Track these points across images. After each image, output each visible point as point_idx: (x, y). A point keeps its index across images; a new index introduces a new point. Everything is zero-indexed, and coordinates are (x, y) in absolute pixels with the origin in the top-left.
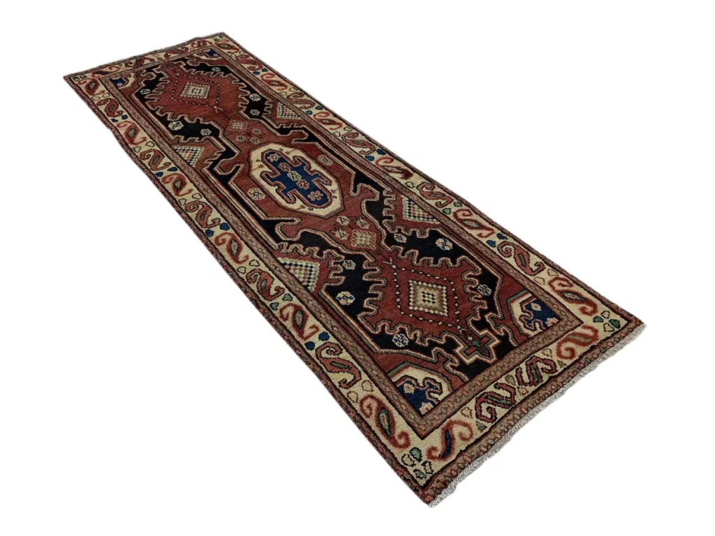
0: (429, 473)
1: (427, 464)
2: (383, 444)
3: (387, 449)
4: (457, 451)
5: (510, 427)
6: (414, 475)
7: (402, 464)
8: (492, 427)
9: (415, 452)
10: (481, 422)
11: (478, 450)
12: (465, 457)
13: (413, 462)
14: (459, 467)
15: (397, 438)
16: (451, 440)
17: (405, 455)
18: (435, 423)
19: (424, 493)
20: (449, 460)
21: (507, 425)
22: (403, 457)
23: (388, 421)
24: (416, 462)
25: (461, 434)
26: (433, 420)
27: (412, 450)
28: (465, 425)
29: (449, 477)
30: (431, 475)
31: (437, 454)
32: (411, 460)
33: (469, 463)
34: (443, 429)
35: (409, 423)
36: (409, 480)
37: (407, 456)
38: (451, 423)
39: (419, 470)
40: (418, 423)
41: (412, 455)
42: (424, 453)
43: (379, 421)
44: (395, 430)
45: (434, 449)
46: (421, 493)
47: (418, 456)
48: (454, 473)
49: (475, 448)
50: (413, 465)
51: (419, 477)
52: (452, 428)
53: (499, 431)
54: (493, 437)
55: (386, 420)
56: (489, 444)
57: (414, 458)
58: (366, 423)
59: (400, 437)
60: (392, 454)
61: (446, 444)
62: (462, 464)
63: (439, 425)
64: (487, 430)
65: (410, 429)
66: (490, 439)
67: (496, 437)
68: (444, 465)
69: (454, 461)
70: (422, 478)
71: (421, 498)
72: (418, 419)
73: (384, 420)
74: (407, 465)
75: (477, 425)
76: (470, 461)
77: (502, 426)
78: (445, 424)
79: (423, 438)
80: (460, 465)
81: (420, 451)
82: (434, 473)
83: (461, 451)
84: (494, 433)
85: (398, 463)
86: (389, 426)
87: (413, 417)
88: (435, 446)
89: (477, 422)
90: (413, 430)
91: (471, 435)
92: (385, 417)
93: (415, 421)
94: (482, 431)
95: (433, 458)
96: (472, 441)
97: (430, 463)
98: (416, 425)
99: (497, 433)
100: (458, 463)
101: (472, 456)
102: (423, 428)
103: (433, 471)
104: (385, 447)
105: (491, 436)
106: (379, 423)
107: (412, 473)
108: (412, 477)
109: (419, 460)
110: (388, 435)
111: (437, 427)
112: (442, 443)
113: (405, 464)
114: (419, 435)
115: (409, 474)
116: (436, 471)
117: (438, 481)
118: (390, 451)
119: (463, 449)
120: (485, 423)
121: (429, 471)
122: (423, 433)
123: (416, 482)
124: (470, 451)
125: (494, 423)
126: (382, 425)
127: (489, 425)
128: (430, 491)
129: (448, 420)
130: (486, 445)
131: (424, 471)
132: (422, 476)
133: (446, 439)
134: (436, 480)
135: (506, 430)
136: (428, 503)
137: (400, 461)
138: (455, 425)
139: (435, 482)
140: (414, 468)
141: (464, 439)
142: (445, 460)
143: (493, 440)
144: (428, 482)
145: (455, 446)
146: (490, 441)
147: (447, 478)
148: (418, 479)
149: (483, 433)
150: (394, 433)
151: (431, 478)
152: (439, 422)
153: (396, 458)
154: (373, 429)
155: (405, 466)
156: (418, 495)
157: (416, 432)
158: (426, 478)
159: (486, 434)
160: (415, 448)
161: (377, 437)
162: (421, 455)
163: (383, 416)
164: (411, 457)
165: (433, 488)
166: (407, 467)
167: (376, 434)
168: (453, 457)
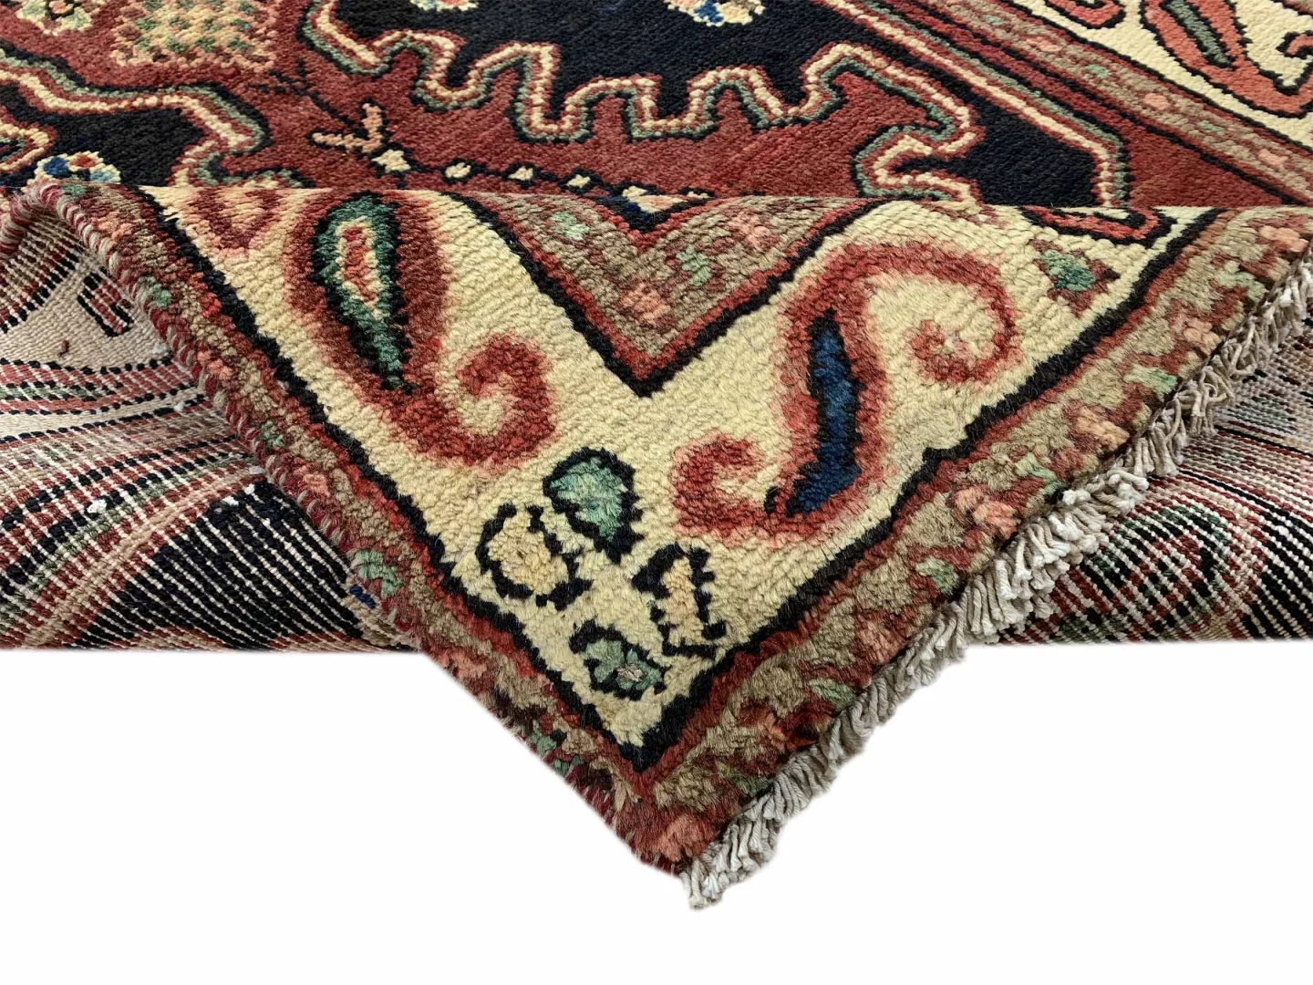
0: (686, 650)
1: (679, 573)
2: (334, 436)
3: (370, 475)
4: (900, 462)
5: (1278, 269)
6: (573, 670)
7: (480, 586)
8: (1153, 272)
9: (581, 486)
10: (1066, 241)
11: (1061, 441)
12: (965, 498)
13: (570, 561)
14: (923, 585)
15: (448, 385)
16: (858, 385)
17: (507, 511)
18: (741, 270)
19: (647, 798)
20: (851, 528)
21: (1254, 252)
22: (491, 529)
23: (391, 261)
24: (593, 564)
25: (925, 344)
26: (725, 247)
27: (561, 470)
28: (958, 269)
29: (841, 675)
30: (699, 665)
31: (752, 487)
32: (553, 544)
33: (1003, 545)
34: (794, 313)
35: (545, 277)
36: (535, 712)
37: (523, 519)
38: (859, 264)
39: (612, 634)
40: (612, 274)
41: (562, 507)
42: (655, 485)
43: (319, 262)
44: (442, 330)
45: (733, 453)
46: (623, 793)
47: (604, 515)
48: (879, 642)
49: (1042, 424)
50: (564, 595)
51: (608, 685)
52: (861, 303)
53: (1203, 301)
54: (1167, 343)
55: (370, 257)
56: (1138, 395)
57: (578, 526)
58: (215, 284)
59: (477, 378)
60: (408, 512)
61: (820, 415)
62: (944, 552)
63: (773, 284)
64: (1118, 292)
65: (557, 317)
66: (1146, 359)
67: (1183, 346)
68: (804, 573)
69: (885, 532)
70: (635, 695)
71: (622, 833)
72: (615, 242)
73: (353, 261)
74: (521, 592)
75: (1043, 267)
76: (1006, 526)
77: (1221, 259)
78: (810, 270)
79: (647, 381)
80: (930, 565)
81: (626, 473)
82: (724, 644)
83: (934, 457)
84: (1169, 316)
85: (454, 587)
86: (396, 301)
87: (576, 232)
88: (736, 430)
89: (1042, 247)
90: (580, 326)
91: (1004, 346)
92: (370, 235)
93: (594, 254)
94: (1078, 303)
95: (724, 518)
96: (1010, 379)
97: (699, 558)
98: (602, 291)
99: (1193, 314)
100: (917, 554)
101: (1026, 484)
102: (655, 310)
103: (717, 630)
104: (354, 454)
105: (1150, 336)
106: (316, 280)
107: (559, 657)
108: (562, 690)
109: (618, 544)
110: (378, 369)
111: (752, 303)
112: (790, 415)
113: (505, 586)
114: (619, 366)
115: (539, 665)
116: (741, 632)
117: (755, 709)
118: (387, 485)
119: (947, 443)
120: (1100, 250)
121: (691, 631)
122: (653, 347)
123: (590, 719)
124: (999, 452)
125: (1161, 245)
126: (335, 298)
127: (1130, 262)
128: (686, 784)
129: (833, 243)
130: (1114, 398)
131: (649, 638)
132: (633, 674)
133: (818, 385)
134: (738, 699)
135: (1256, 291)
136: (677, 865)
137: (466, 567)
138: (881, 279)
139: (728, 717)
140: (580, 611)
141: (953, 371)
142: (811, 530)
143: (1169, 362)
144: (679, 718)
145: (888, 423)
146: (1141, 374)
147: (823, 687)
148: (605, 703)
149: (1088, 318)
150: (432, 349)
151: (702, 685)
152: (770, 261)
153: (435, 546)
154: (267, 324)
155: (506, 605)
156: (605, 810)
157: (599, 342)
158: (660, 687)
159: (1110, 327)
160: (585, 455)
161: (298, 387)
162: (628, 499)
163: (352, 234)
164: (557, 523)
165: (708, 760)
166: (526, 613)
167: (282, 368)
168: (878, 506)
